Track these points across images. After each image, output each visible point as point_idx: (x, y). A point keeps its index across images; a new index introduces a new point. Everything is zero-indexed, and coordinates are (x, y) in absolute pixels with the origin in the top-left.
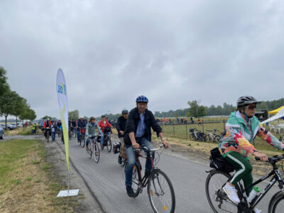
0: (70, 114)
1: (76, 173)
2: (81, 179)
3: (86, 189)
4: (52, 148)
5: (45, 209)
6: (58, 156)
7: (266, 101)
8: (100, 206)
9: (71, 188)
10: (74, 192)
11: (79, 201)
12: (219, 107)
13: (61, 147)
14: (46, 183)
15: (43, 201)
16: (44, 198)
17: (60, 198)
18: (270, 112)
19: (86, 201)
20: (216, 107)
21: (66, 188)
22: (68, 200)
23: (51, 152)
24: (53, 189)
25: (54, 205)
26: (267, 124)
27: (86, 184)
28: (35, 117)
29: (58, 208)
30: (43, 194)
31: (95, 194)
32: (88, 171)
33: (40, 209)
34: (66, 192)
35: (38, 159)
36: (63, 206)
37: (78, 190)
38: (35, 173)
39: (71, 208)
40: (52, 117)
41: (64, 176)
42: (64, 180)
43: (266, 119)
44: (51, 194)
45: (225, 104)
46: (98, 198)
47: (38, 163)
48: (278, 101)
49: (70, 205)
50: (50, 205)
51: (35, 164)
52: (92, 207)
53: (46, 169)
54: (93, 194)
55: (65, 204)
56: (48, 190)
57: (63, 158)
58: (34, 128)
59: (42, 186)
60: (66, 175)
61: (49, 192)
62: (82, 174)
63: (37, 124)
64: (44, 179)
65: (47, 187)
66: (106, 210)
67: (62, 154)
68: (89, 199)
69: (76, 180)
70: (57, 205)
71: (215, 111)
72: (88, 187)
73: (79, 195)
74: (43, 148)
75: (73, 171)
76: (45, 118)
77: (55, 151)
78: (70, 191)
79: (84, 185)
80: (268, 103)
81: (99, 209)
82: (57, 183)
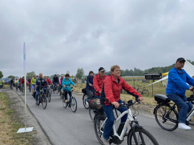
0: (28, 74)
1: (31, 116)
2: (35, 120)
3: (39, 127)
4: (14, 98)
5: (8, 141)
6: (18, 104)
7: (161, 67)
8: (48, 138)
9: (28, 126)
10: (30, 129)
11: (33, 135)
12: (131, 70)
13: (21, 98)
14: (9, 124)
15: (7, 136)
16: (7, 134)
17: (19, 134)
18: (163, 74)
19: (38, 135)
20: (129, 70)
21: (24, 126)
22: (25, 135)
23: (14, 101)
24: (14, 128)
25: (14, 139)
26: (162, 81)
27: (39, 123)
28: (2, 76)
29: (17, 140)
30: (6, 131)
31: (45, 130)
32: (41, 114)
33: (4, 142)
34: (24, 129)
35: (4, 106)
36: (21, 139)
37: (33, 128)
38: (1, 116)
39: (27, 140)
40: (15, 76)
41: (22, 118)
42: (23, 121)
43: (161, 78)
44: (13, 131)
45: (135, 69)
46: (47, 133)
47: (4, 109)
48: (168, 67)
49: (26, 138)
50: (12, 139)
51: (1, 110)
52: (42, 139)
53: (9, 113)
54: (43, 130)
55: (23, 138)
56: (10, 128)
57: (22, 105)
58: (1, 84)
59: (6, 125)
60: (24, 117)
61: (11, 129)
62: (36, 117)
63: (4, 81)
64: (8, 120)
65: (10, 126)
66: (53, 141)
67: (22, 103)
68: (40, 134)
69: (32, 121)
70: (17, 138)
71: (128, 73)
72: (40, 126)
73: (33, 131)
74: (8, 98)
75: (29, 114)
76: (9, 77)
77: (16, 100)
78: (27, 128)
79: (37, 124)
80: (162, 68)
81: (47, 140)
82: (17, 123)
